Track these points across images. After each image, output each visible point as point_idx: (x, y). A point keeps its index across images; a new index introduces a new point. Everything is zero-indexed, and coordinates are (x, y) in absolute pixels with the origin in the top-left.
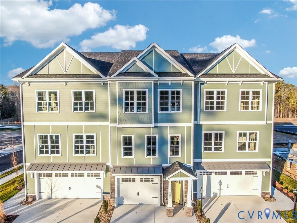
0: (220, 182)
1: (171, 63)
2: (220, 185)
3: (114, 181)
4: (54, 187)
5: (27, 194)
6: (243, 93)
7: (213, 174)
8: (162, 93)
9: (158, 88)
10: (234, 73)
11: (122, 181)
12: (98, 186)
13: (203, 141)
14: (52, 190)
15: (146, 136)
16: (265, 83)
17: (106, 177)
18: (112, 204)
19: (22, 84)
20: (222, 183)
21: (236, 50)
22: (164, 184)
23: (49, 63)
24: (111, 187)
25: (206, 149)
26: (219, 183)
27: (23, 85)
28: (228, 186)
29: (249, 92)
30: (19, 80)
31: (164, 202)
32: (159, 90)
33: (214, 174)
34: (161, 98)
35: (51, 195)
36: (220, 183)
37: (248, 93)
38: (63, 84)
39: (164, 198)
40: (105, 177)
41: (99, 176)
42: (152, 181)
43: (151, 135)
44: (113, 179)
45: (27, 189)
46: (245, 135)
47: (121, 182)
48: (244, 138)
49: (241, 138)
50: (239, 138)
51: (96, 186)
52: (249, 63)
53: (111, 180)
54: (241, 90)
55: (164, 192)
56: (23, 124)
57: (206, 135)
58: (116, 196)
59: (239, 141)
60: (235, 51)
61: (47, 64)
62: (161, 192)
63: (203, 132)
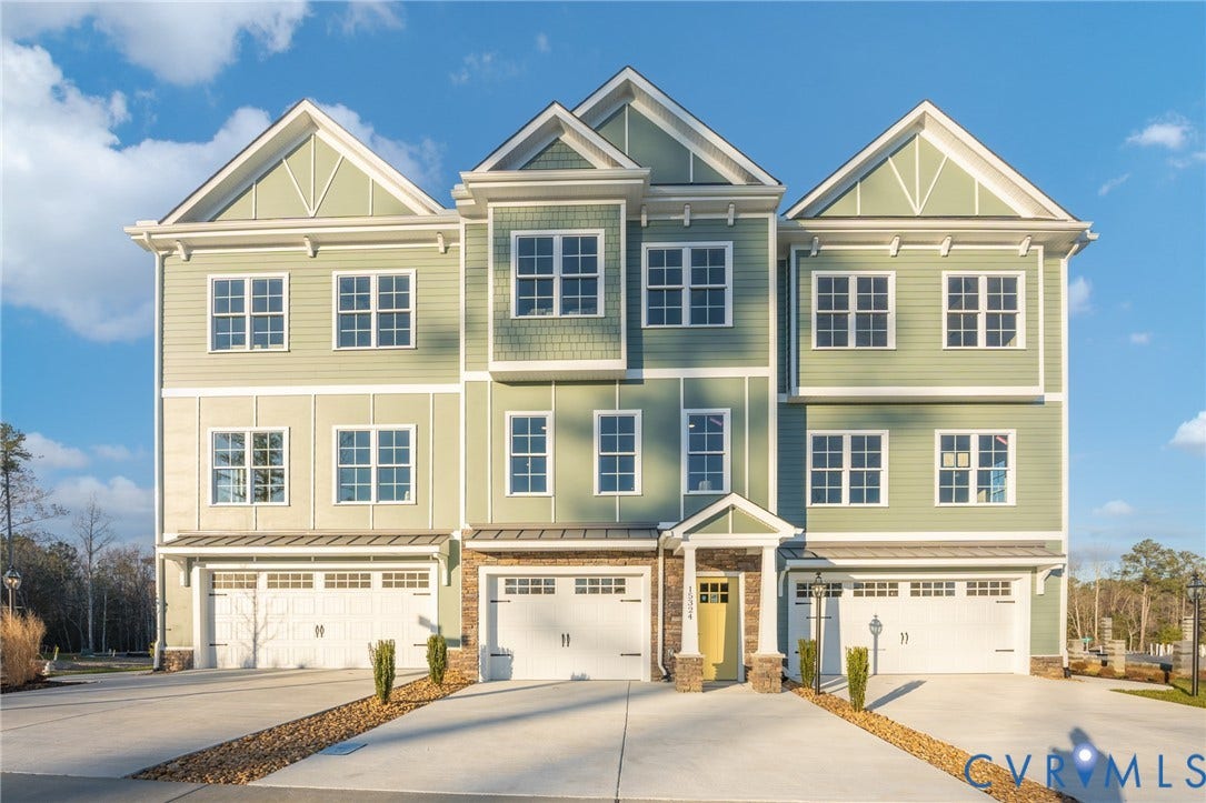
0: (876, 621)
1: (689, 151)
2: (876, 635)
3: (477, 585)
4: (266, 623)
5: (165, 645)
6: (955, 284)
7: (848, 593)
8: (655, 257)
9: (644, 238)
10: (918, 214)
11: (509, 591)
12: (423, 621)
13: (809, 468)
14: (256, 634)
15: (597, 414)
16: (1033, 247)
17: (449, 585)
18: (467, 672)
19: (164, 257)
20: (881, 625)
21: (926, 134)
22: (664, 595)
23: (258, 182)
24: (464, 609)
25: (817, 497)
26: (871, 625)
27: (167, 260)
28: (905, 637)
29: (975, 280)
30: (150, 234)
31: (664, 665)
32: (645, 247)
33: (852, 592)
34: (655, 277)
35: (252, 656)
36: (876, 625)
37: (971, 284)
38: (304, 253)
39: (664, 649)
40: (445, 582)
41: (425, 585)
42: (620, 590)
43: (617, 412)
44: (471, 579)
45: (164, 629)
46: (963, 444)
47: (501, 595)
48: (963, 457)
49: (950, 457)
50: (942, 454)
51: (416, 620)
52: (972, 180)
53: (464, 581)
54: (945, 275)
55: (664, 629)
56: (161, 392)
57: (819, 442)
58: (483, 641)
59: (942, 466)
60: (922, 139)
61: (250, 187)
62: (653, 629)
63: (810, 434)
